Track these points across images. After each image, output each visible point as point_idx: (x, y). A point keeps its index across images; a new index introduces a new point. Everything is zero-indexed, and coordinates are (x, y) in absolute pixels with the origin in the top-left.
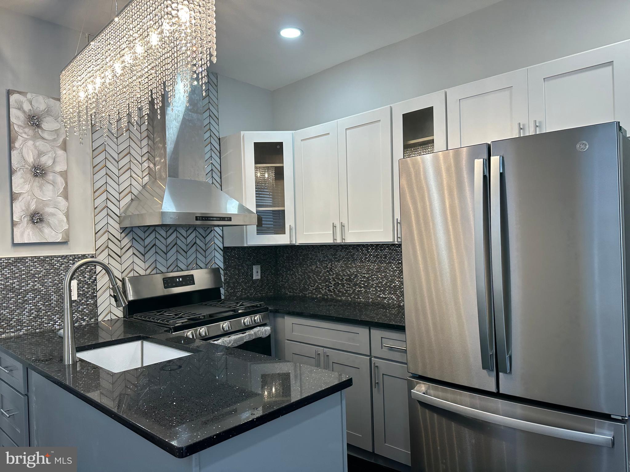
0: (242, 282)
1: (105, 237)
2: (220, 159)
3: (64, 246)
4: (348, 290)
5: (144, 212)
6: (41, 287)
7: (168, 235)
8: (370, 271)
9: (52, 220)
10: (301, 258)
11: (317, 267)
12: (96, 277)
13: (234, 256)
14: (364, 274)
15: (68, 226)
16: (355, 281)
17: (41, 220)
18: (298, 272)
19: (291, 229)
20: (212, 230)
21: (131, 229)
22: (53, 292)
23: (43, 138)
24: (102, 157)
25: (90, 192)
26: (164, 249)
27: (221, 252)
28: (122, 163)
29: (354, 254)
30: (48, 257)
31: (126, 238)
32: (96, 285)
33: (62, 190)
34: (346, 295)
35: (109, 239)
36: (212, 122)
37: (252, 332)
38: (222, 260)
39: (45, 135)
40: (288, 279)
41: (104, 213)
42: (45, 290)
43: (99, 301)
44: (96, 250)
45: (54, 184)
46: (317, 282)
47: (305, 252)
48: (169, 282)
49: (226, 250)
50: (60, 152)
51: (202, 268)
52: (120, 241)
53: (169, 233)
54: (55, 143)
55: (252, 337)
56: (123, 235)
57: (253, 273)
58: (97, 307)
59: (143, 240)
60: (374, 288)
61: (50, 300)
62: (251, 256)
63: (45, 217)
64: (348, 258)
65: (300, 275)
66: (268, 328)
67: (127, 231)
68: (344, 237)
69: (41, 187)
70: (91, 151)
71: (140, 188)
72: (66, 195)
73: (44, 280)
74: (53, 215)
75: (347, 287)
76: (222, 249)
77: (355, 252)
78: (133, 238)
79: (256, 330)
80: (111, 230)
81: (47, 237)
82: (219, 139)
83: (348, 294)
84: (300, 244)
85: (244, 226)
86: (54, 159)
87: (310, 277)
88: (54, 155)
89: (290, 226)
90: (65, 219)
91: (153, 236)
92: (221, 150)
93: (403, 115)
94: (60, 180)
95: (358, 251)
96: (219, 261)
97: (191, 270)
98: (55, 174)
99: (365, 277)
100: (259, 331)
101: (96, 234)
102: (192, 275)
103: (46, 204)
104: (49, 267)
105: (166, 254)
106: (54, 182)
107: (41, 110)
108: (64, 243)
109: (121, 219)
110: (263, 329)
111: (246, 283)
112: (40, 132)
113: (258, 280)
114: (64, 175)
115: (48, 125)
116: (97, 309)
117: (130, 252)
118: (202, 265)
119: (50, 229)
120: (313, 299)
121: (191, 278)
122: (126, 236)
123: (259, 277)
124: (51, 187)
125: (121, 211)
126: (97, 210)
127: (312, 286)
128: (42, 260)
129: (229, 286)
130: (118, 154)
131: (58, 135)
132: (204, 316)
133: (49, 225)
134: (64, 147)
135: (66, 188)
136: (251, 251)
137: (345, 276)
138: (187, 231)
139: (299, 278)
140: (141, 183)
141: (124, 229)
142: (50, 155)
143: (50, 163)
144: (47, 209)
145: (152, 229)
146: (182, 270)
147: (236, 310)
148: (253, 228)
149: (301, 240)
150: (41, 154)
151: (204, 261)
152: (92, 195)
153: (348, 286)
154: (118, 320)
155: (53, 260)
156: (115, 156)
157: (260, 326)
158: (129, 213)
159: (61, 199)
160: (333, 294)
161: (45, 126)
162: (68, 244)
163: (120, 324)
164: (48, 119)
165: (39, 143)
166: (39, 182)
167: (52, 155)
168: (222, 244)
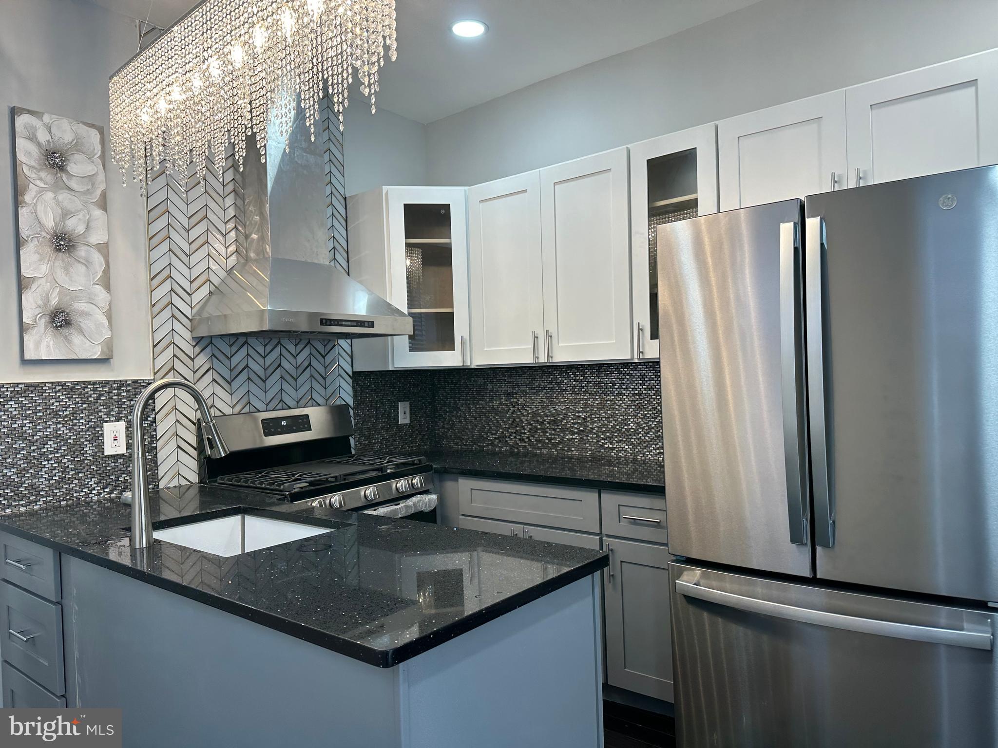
0: (382, 428)
1: (169, 352)
2: (347, 230)
3: (105, 366)
4: (552, 439)
5: (228, 312)
6: (68, 431)
7: (267, 352)
8: (588, 407)
9: (86, 324)
10: (475, 389)
11: (501, 404)
12: (155, 418)
13: (369, 386)
14: (579, 412)
15: (110, 332)
16: (563, 423)
17: (67, 323)
18: (470, 412)
19: (463, 343)
20: (335, 345)
21: (209, 340)
22: (86, 441)
23: (70, 189)
24: (162, 223)
25: (144, 277)
26: (261, 372)
27: (350, 381)
28: (194, 233)
29: (562, 381)
30: (78, 383)
31: (201, 354)
32: (155, 430)
33: (100, 274)
34: (549, 446)
35: (174, 355)
36: (334, 170)
37: (410, 502)
38: (352, 394)
39: (73, 184)
40: (454, 424)
41: (167, 313)
42: (75, 437)
43: (161, 456)
44: (155, 374)
45: (87, 263)
46: (501, 427)
47: (481, 380)
48: (271, 427)
49: (357, 377)
50: (98, 213)
51: (319, 405)
52: (193, 360)
53: (269, 348)
54: (88, 197)
55: (410, 511)
56: (198, 349)
57: (398, 413)
58: (157, 466)
59: (229, 359)
60: (595, 434)
61: (83, 454)
62: (394, 388)
63: (74, 318)
64: (551, 389)
65: (472, 416)
66: (434, 497)
67: (204, 343)
68: (552, 353)
69: (66, 269)
70: (146, 212)
71: (222, 274)
72: (106, 283)
73: (72, 420)
74: (86, 314)
75: (551, 434)
76: (351, 374)
77: (564, 379)
78: (213, 355)
79: (415, 499)
80: (177, 340)
81: (77, 350)
82: (345, 199)
83: (552, 445)
84: (477, 365)
85: (389, 337)
86: (88, 223)
87: (490, 420)
88: (88, 217)
89: (462, 337)
90: (106, 322)
91: (243, 352)
92: (348, 216)
93: (648, 161)
94: (97, 259)
95: (569, 376)
96: (346, 394)
97: (304, 407)
98: (89, 248)
99: (579, 417)
100: (419, 501)
101: (155, 346)
102: (307, 416)
103: (75, 296)
104: (80, 399)
105: (264, 381)
106: (87, 261)
107: (66, 142)
108: (104, 361)
109: (193, 323)
110: (427, 498)
111: (387, 430)
112: (64, 178)
113: (405, 425)
114: (104, 249)
115: (78, 166)
116: (158, 470)
117: (209, 377)
118: (320, 400)
119: (82, 337)
120: (494, 454)
121: (305, 420)
122: (202, 351)
123: (408, 421)
124: (82, 269)
125: (195, 310)
126: (156, 309)
127: (492, 434)
128: (70, 388)
129: (362, 434)
130: (189, 218)
131: (93, 185)
132: (336, 477)
133: (81, 331)
134: (103, 204)
135: (107, 271)
136: (394, 379)
137: (547, 416)
138: (296, 345)
139: (471, 421)
140: (224, 266)
141: (198, 340)
142: (80, 216)
143: (81, 229)
144: (77, 305)
145: (242, 340)
146: (290, 408)
147: (384, 468)
148: (403, 342)
149: (479, 360)
150: (66, 214)
151: (323, 394)
152: (147, 284)
153: (553, 432)
154: (191, 486)
155: (87, 388)
156: (185, 221)
157: (421, 493)
158: (205, 315)
159: (99, 289)
160: (527, 445)
161: (72, 168)
162: (110, 362)
163: (194, 492)
164: (78, 157)
165: (63, 196)
166: (63, 261)
167: (84, 216)
168: (351, 368)
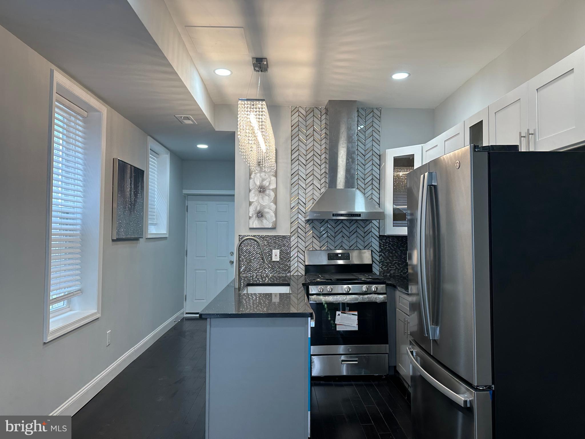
1: (296, 226)
3: (274, 230)
9: (268, 216)
13: (387, 242)
15: (275, 219)
17: (262, 216)
21: (312, 221)
23: (264, 171)
24: (296, 178)
26: (333, 235)
31: (309, 227)
32: (290, 254)
33: (273, 199)
35: (298, 227)
38: (378, 245)
43: (292, 263)
44: (291, 233)
45: (269, 196)
48: (332, 257)
49: (381, 238)
50: (273, 178)
52: (305, 228)
54: (270, 173)
56: (307, 224)
59: (320, 228)
63: (264, 214)
66: (383, 297)
67: (310, 222)
69: (262, 198)
70: (291, 175)
72: (275, 202)
74: (268, 213)
80: (300, 221)
81: (264, 225)
82: (380, 157)
86: (270, 182)
90: (274, 215)
91: (326, 226)
92: (381, 164)
93: (470, 127)
94: (272, 194)
98: (270, 190)
101: (291, 224)
102: (349, 253)
103: (264, 207)
104: (265, 241)
105: (334, 238)
106: (269, 195)
108: (274, 228)
109: (306, 214)
110: (376, 296)
114: (275, 190)
116: (290, 268)
117: (311, 235)
119: (266, 221)
122: (309, 225)
124: (267, 198)
125: (306, 210)
126: (292, 210)
128: (263, 237)
130: (306, 175)
133: (266, 218)
134: (275, 175)
135: (275, 198)
140: (319, 192)
141: (307, 221)
142: (268, 180)
144: (265, 210)
145: (326, 221)
150: (263, 180)
151: (363, 244)
152: (290, 200)
154: (302, 276)
155: (268, 237)
156: (304, 177)
159: (272, 204)
162: (276, 229)
165: (263, 174)
166: (262, 195)
167: (269, 180)
168: (378, 233)
